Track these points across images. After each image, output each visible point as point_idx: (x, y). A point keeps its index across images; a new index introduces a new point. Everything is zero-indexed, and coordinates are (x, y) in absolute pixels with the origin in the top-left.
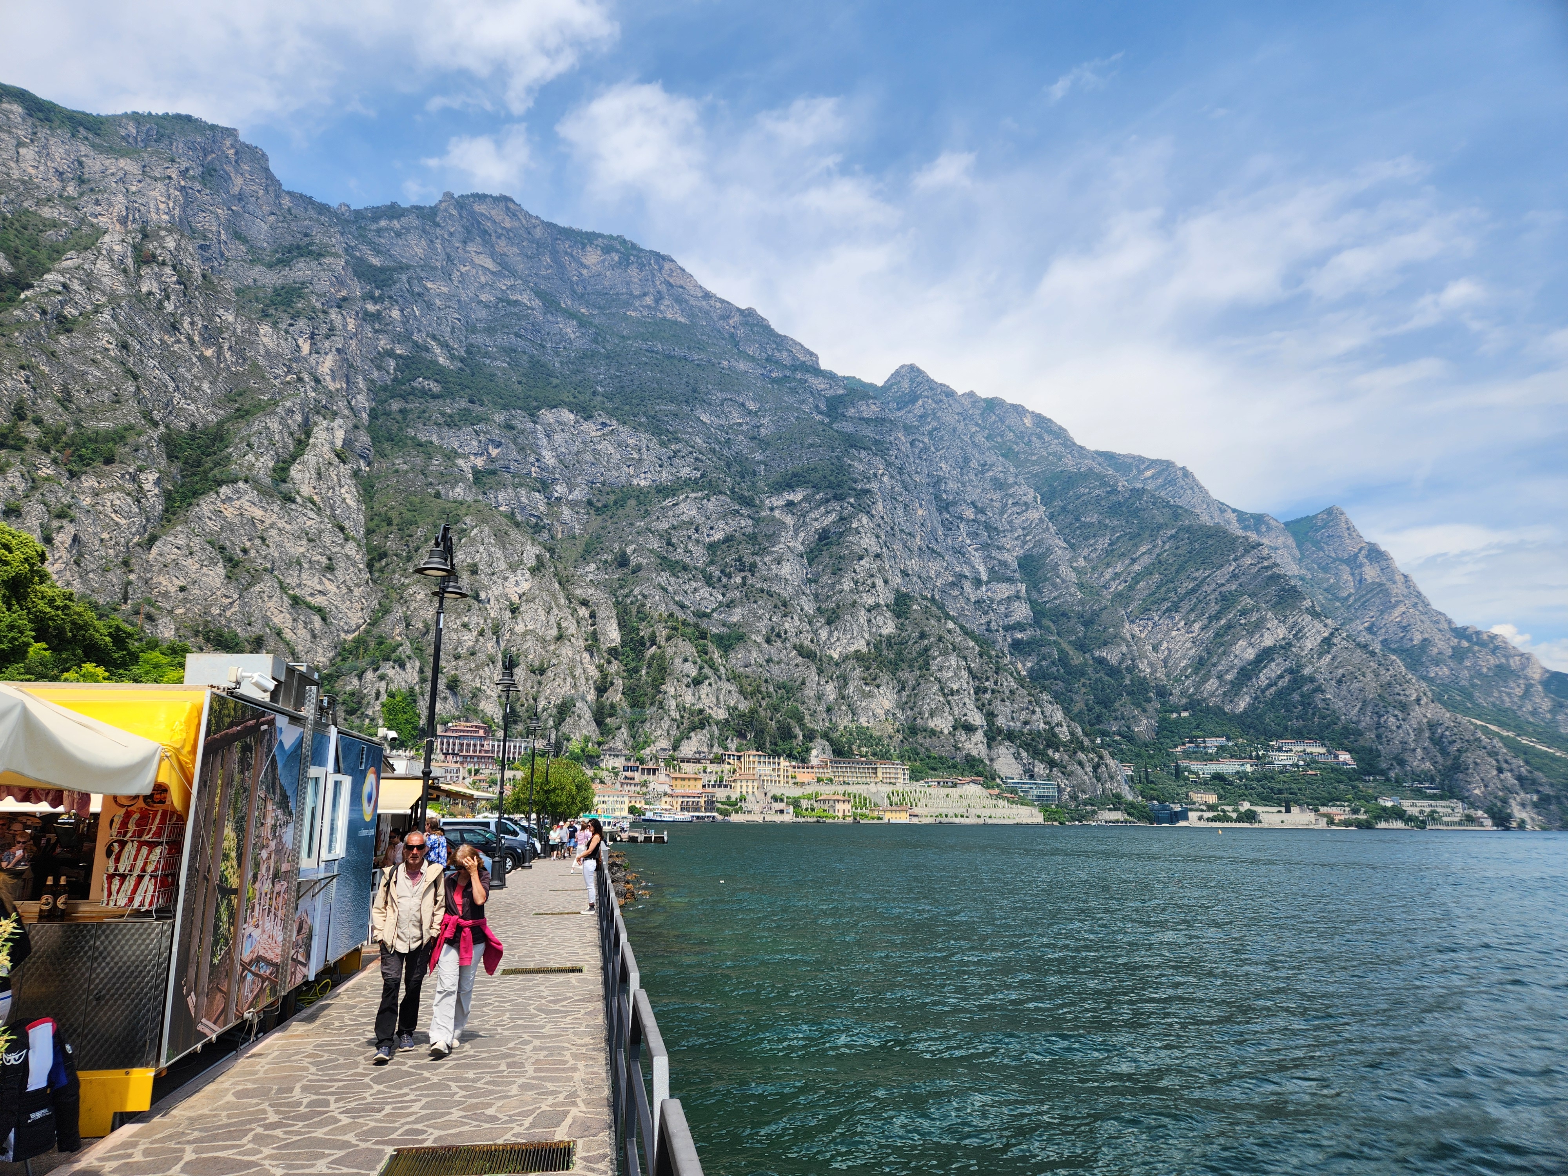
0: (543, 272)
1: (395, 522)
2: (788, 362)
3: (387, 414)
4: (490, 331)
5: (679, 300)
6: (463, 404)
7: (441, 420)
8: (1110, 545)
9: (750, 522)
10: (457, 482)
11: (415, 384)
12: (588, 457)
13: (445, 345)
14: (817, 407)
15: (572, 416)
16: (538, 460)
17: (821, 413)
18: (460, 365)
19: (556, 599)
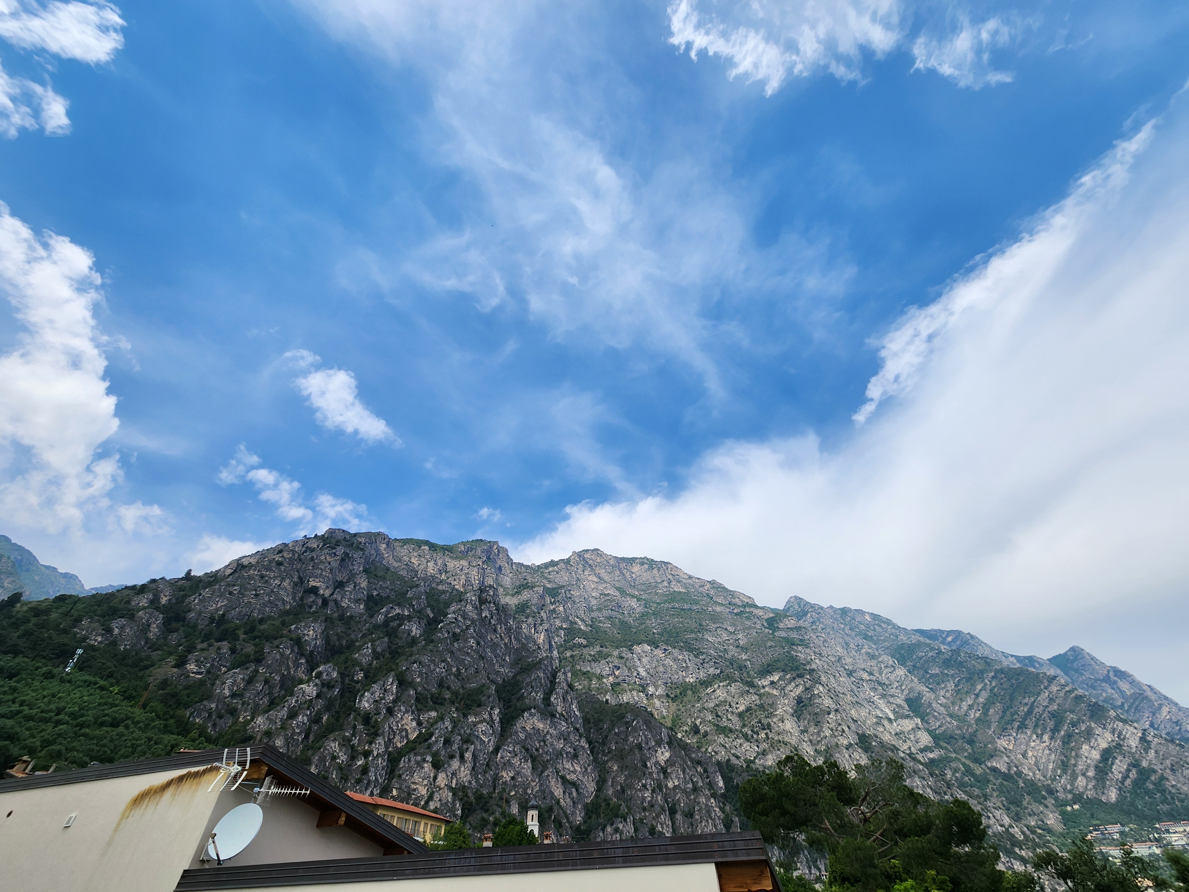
0: (617, 579)
1: (592, 721)
2: (740, 603)
3: (565, 659)
4: (599, 610)
5: (679, 581)
6: (598, 648)
7: (590, 659)
8: (956, 686)
9: (757, 697)
10: (606, 692)
11: (575, 641)
12: (661, 669)
13: (583, 620)
14: (763, 625)
15: (649, 648)
16: (638, 674)
17: (766, 628)
18: (590, 628)
19: (685, 762)
